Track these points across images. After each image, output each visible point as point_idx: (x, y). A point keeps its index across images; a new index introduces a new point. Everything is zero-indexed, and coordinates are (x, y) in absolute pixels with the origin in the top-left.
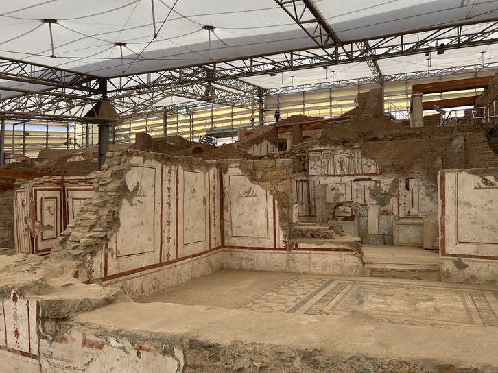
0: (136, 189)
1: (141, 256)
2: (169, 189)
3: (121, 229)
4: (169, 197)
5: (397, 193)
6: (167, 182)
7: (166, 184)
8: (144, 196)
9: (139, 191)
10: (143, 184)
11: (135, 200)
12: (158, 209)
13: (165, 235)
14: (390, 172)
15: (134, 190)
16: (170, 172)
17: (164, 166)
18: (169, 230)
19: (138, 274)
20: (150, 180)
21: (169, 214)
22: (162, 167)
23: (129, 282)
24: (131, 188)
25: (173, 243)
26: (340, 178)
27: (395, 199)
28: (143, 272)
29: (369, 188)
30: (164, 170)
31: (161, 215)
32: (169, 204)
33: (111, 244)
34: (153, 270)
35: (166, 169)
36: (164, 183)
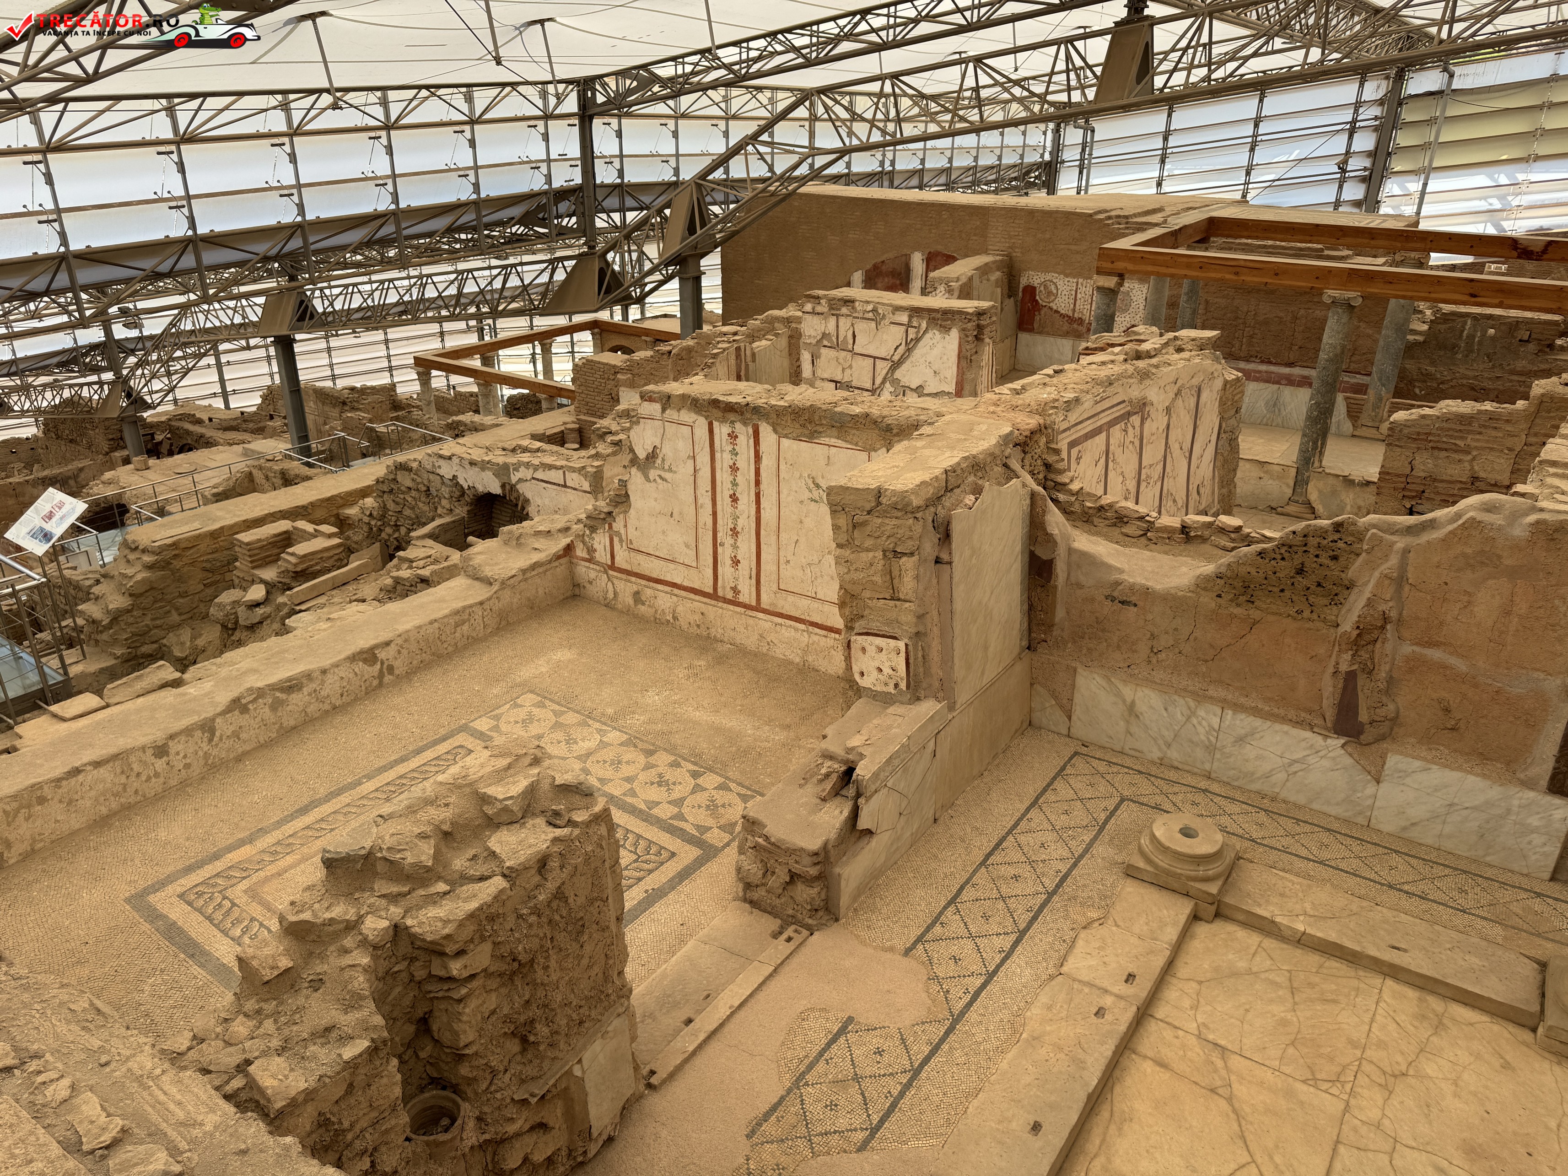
0: (652, 456)
1: (672, 566)
2: (734, 469)
3: (632, 512)
4: (734, 484)
6: (727, 456)
7: (724, 459)
8: (670, 470)
9: (659, 461)
10: (666, 450)
11: (653, 474)
12: (705, 500)
13: (725, 554)
15: (647, 458)
16: (733, 436)
17: (716, 424)
18: (735, 547)
19: (668, 589)
20: (683, 447)
21: (736, 518)
22: (711, 425)
23: (649, 592)
24: (642, 454)
25: (747, 573)
28: (676, 591)
30: (716, 430)
31: (714, 514)
32: (734, 499)
33: (618, 525)
34: (697, 598)
35: (722, 430)
36: (718, 455)
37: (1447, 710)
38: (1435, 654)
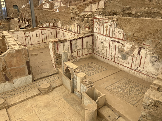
5: (132, 55)
14: (131, 40)
26: (105, 37)
27: (131, 58)
29: (118, 47)
37: (16, 73)
38: (12, 68)
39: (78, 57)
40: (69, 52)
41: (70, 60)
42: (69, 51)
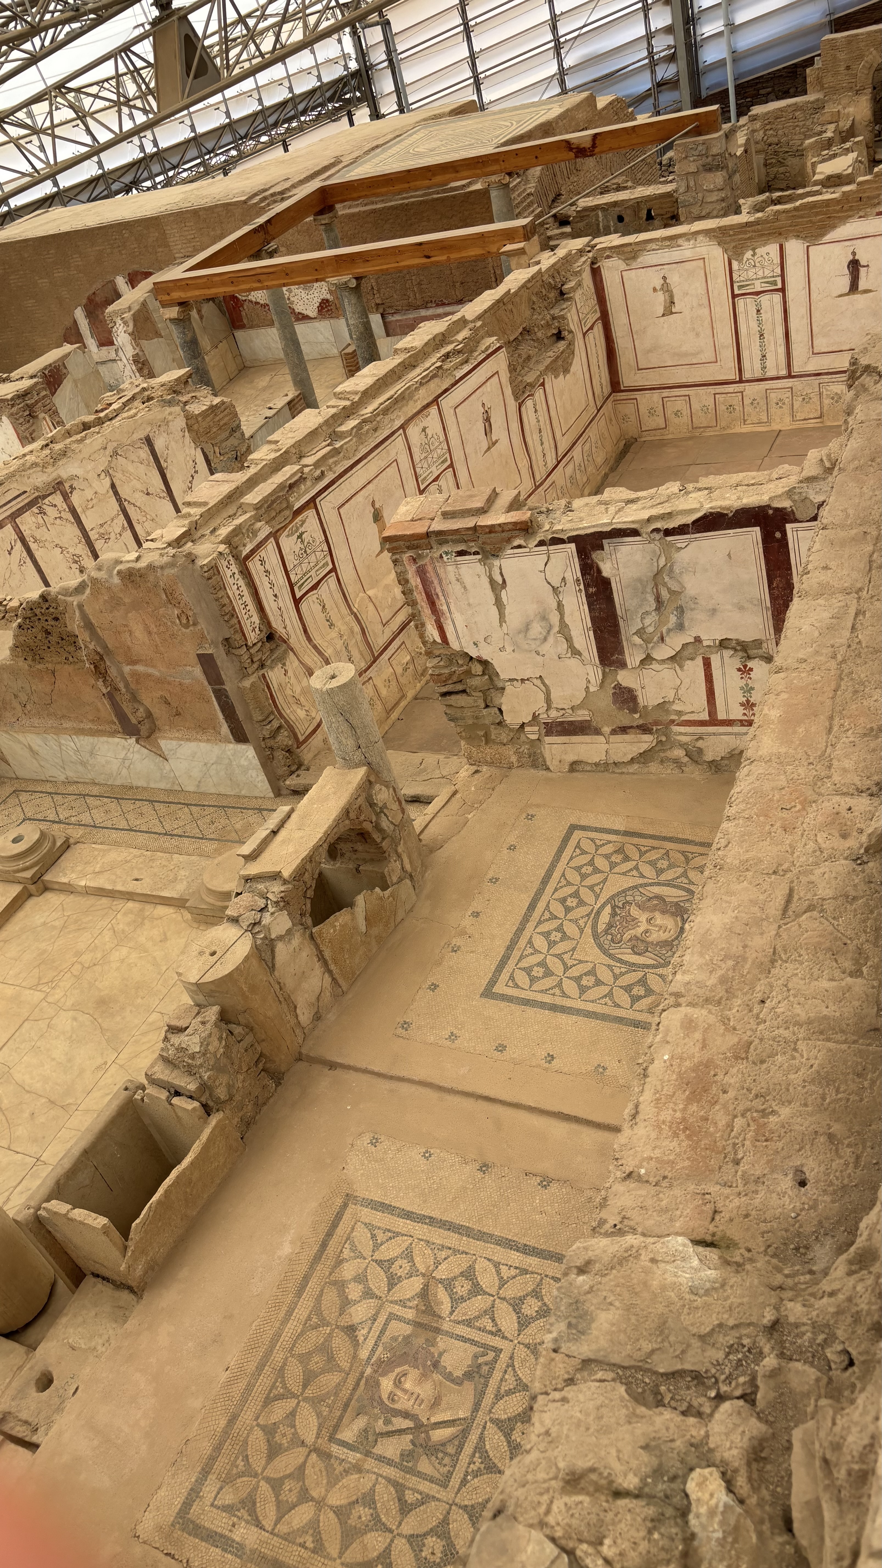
37: (168, 703)
38: (140, 668)
39: (713, 721)
40: (576, 653)
41: (597, 732)
42: (569, 640)
